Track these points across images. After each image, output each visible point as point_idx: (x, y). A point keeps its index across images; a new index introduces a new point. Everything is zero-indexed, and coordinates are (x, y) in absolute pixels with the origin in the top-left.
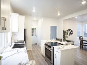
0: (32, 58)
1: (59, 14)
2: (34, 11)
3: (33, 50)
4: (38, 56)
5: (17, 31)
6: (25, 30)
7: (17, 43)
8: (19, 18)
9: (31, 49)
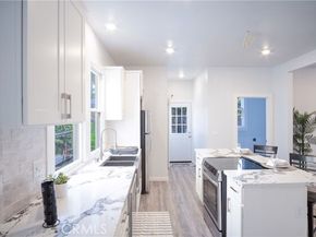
0: (162, 204)
1: (266, 52)
2: (170, 51)
3: (172, 183)
4: (183, 200)
5: (120, 118)
6: (143, 113)
7: (118, 152)
8: (125, 79)
9: (166, 178)
